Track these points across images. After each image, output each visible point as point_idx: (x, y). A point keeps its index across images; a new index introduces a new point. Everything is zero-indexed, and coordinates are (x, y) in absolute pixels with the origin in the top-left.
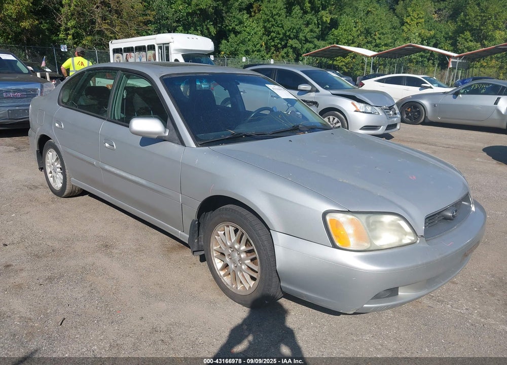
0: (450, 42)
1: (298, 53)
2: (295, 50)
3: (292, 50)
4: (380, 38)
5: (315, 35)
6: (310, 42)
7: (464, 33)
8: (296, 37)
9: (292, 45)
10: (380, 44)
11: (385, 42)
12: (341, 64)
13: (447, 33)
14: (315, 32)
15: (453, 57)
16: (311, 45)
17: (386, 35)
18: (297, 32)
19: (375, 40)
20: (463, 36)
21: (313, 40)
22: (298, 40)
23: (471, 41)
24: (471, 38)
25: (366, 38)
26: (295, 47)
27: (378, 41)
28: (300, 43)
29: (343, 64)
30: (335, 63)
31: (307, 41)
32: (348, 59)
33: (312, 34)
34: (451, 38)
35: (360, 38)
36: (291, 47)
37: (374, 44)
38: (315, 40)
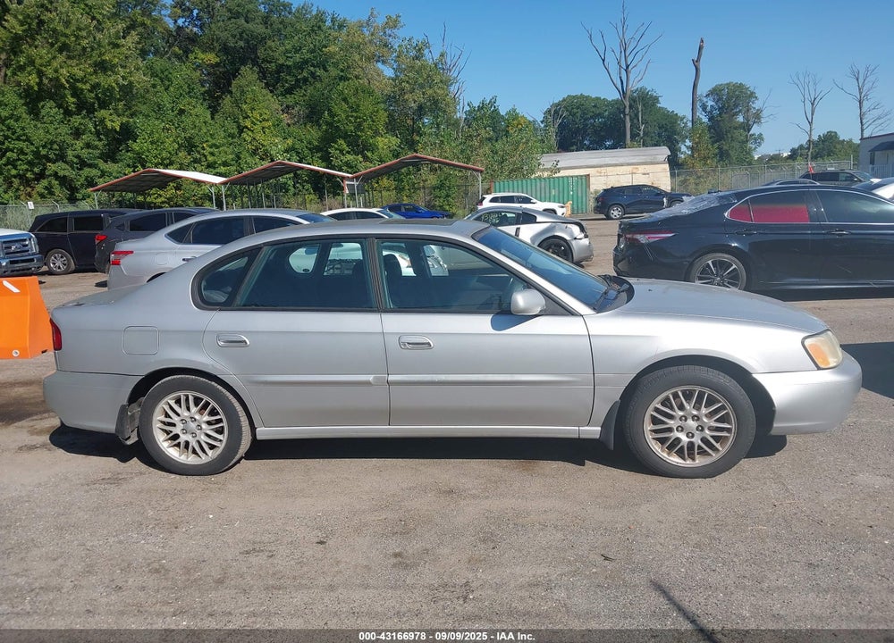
0: (319, 155)
1: (70, 185)
2: (63, 181)
3: (57, 182)
4: (212, 154)
5: (97, 153)
6: (90, 166)
7: (336, 142)
8: (61, 157)
9: (56, 173)
10: (215, 163)
11: (223, 159)
12: (159, 200)
13: (310, 143)
14: (96, 147)
15: (348, 178)
16: (94, 172)
17: (221, 149)
18: (61, 149)
19: (205, 156)
20: (336, 146)
21: (96, 162)
22: (66, 162)
23: (348, 152)
24: (347, 149)
25: (189, 154)
26: (65, 177)
27: (210, 159)
28: (73, 169)
29: (163, 199)
30: (148, 199)
31: (83, 164)
32: (170, 191)
33: (91, 151)
34: (318, 149)
35: (180, 154)
36: (56, 175)
37: (205, 163)
38: (101, 163)
